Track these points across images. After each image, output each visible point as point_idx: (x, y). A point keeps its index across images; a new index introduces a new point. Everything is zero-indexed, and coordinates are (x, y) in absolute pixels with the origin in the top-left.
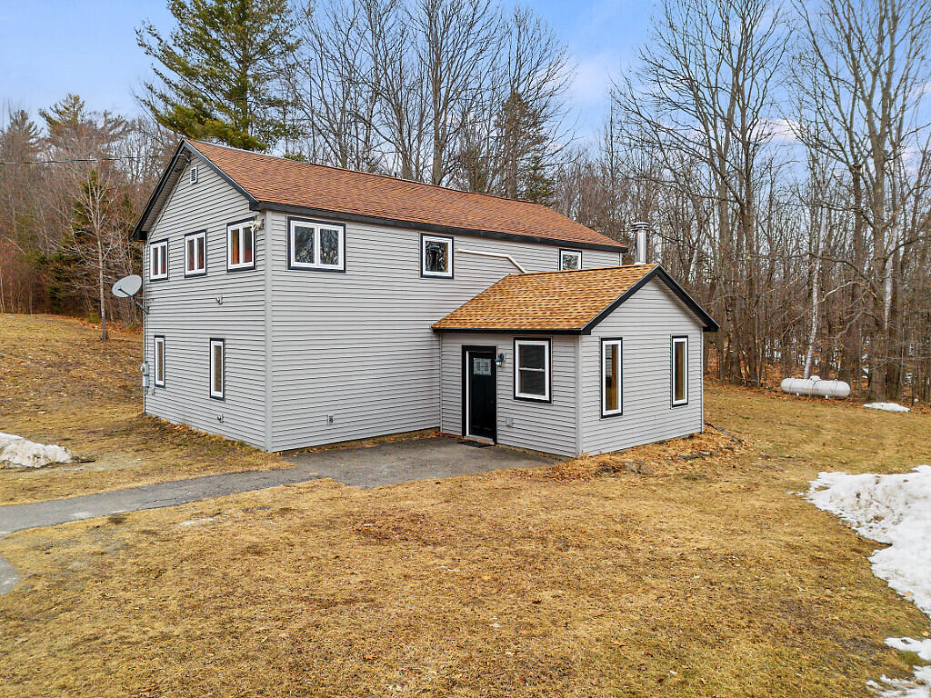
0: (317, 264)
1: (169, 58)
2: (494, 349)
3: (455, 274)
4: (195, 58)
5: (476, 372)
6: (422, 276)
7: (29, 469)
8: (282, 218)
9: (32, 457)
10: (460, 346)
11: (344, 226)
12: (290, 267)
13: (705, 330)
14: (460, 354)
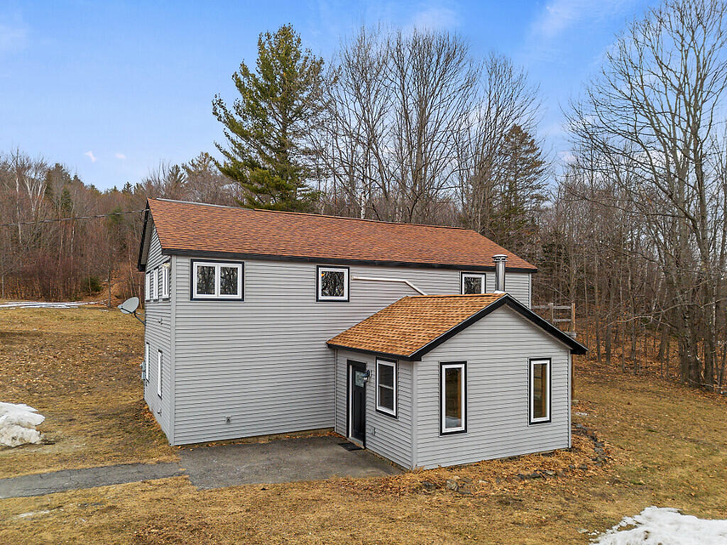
0: (217, 294)
1: (232, 124)
2: (365, 365)
3: (350, 298)
4: (249, 124)
5: (357, 383)
6: (317, 300)
7: (9, 448)
8: (187, 261)
9: (11, 439)
10: (346, 359)
11: (243, 263)
12: (192, 298)
13: (572, 352)
14: (346, 367)
